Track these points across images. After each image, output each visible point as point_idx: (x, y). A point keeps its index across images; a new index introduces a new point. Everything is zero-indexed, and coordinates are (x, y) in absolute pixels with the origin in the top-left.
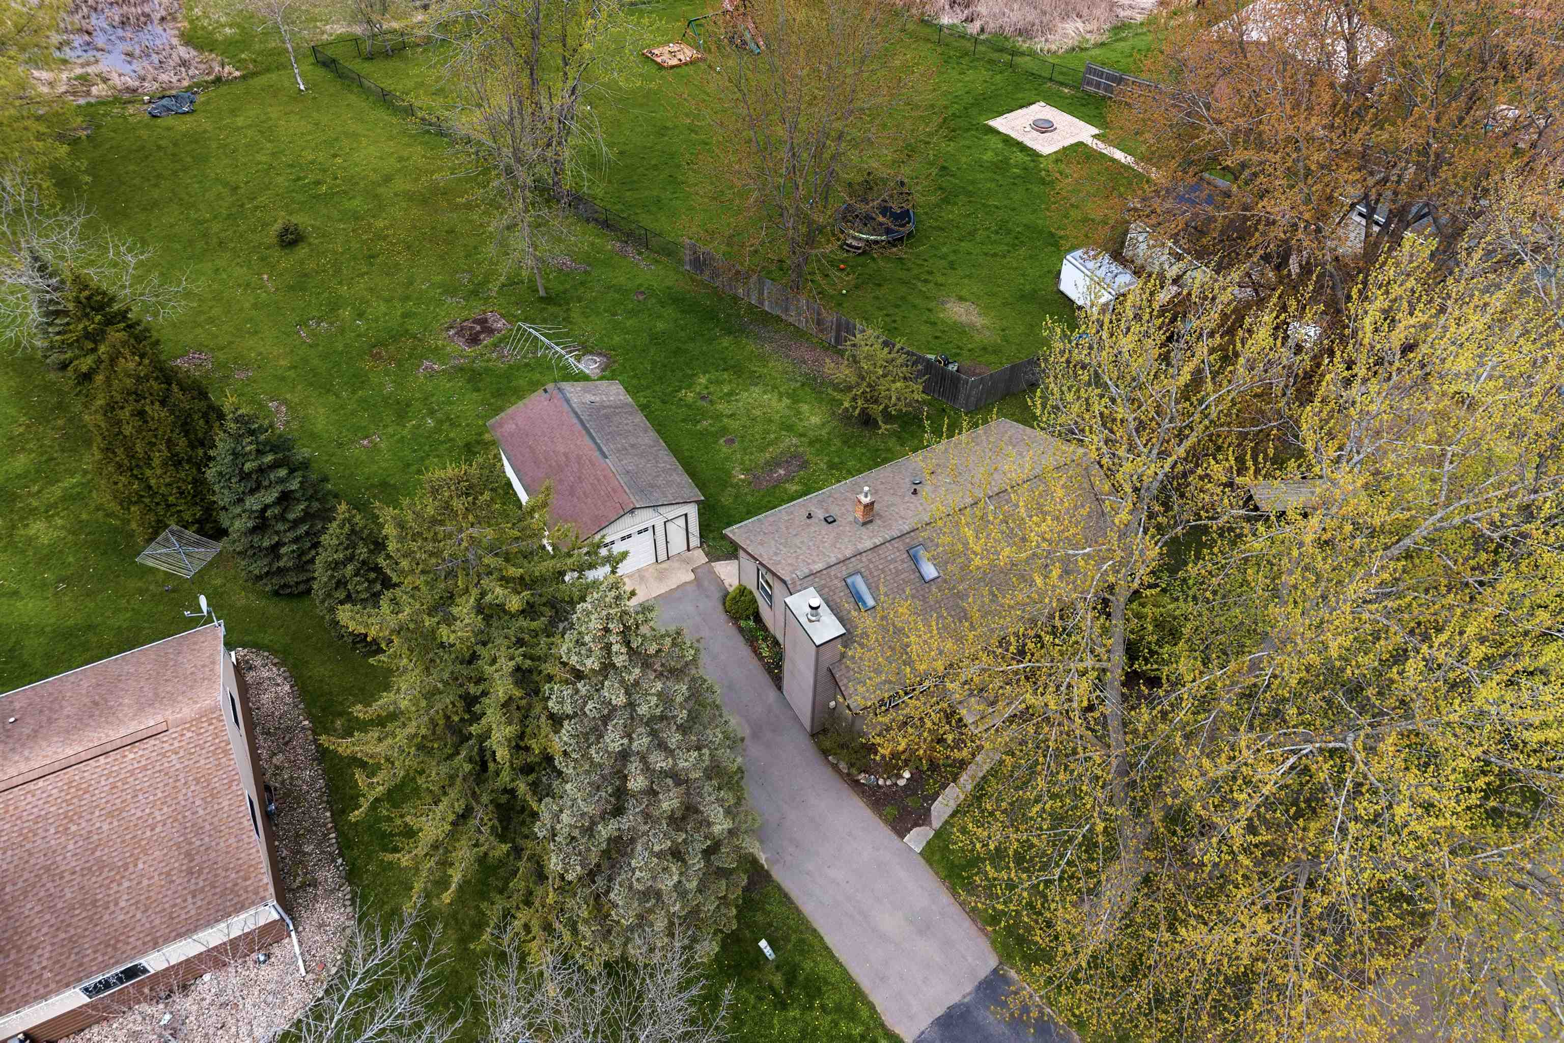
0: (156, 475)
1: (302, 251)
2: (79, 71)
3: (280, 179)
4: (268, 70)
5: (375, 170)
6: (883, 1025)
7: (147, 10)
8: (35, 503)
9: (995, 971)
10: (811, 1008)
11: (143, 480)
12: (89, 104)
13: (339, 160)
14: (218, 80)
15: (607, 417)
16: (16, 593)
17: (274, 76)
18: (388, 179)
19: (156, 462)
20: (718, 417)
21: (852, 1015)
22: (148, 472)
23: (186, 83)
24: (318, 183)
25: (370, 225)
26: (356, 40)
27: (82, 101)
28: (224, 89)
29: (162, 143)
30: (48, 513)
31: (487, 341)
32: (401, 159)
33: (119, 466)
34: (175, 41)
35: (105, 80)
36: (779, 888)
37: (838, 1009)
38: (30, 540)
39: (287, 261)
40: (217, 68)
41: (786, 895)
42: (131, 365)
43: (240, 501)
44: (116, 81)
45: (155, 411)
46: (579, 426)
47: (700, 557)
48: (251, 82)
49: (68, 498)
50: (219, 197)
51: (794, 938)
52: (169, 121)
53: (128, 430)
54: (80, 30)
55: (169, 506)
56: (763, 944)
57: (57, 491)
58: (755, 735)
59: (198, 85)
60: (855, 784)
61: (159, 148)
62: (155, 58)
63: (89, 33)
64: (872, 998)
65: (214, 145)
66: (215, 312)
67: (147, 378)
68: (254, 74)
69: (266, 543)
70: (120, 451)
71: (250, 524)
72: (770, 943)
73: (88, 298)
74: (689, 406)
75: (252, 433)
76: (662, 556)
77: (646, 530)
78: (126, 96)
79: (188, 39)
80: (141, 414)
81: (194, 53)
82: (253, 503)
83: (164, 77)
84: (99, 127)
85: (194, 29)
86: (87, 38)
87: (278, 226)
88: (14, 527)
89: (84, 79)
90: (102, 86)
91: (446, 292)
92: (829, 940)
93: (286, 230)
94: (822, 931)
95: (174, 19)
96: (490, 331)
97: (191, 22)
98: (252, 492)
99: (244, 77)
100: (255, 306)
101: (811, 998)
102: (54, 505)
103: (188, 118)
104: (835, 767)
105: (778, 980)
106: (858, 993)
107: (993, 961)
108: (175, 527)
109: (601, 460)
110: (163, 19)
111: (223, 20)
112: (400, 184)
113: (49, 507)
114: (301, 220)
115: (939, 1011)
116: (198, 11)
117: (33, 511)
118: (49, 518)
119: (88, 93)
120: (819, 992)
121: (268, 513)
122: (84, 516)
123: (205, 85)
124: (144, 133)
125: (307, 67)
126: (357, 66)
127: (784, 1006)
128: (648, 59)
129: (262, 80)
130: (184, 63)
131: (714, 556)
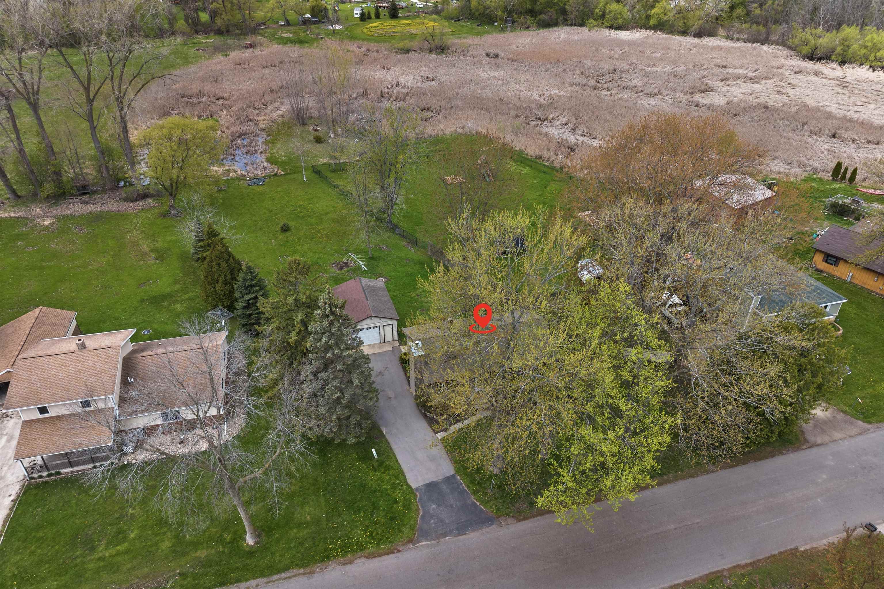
0: (219, 287)
1: (288, 234)
2: (227, 168)
3: (287, 210)
4: (294, 173)
5: (323, 210)
6: (407, 482)
7: (256, 149)
8: (178, 299)
9: (452, 475)
10: (384, 473)
11: (215, 288)
12: (228, 179)
13: (311, 205)
14: (275, 175)
15: (374, 290)
16: (167, 323)
17: (296, 175)
18: (327, 213)
19: (220, 281)
20: (422, 302)
21: (397, 477)
22: (217, 285)
23: (263, 175)
24: (301, 212)
25: (315, 228)
26: (329, 165)
27: (225, 178)
28: (276, 178)
29: (250, 194)
30: (182, 302)
31: (346, 269)
32: (334, 207)
33: (209, 282)
34: (264, 160)
35: (235, 172)
36: (387, 440)
37: (393, 475)
38: (174, 309)
39: (282, 236)
40: (276, 170)
41: (388, 443)
42: (220, 248)
43: (243, 297)
44: (239, 172)
45: (223, 264)
46: (362, 290)
47: (397, 344)
48: (287, 176)
49: (189, 299)
50: (265, 213)
51: (386, 454)
52: (254, 187)
53: (214, 269)
54: (231, 154)
55: (220, 299)
56: (373, 450)
57: (186, 296)
58: (395, 398)
59: (267, 176)
60: (425, 416)
61: (248, 196)
62: (255, 166)
63: (234, 155)
64: (406, 474)
65: (268, 196)
66: (253, 250)
67: (223, 252)
68: (288, 174)
69: (248, 313)
70: (210, 277)
71: (244, 305)
72: (376, 450)
73: (212, 232)
74: (412, 298)
75: (251, 272)
76: (382, 341)
77: (376, 327)
78: (241, 178)
79: (268, 160)
80: (219, 264)
81: (269, 165)
82: (246, 297)
83: (256, 172)
84: (229, 187)
85: (272, 157)
86: (233, 157)
87: (282, 224)
88: (170, 305)
89: (228, 171)
90: (234, 173)
91: (336, 252)
92: (398, 457)
93: (284, 225)
94: (396, 454)
95: (266, 153)
96: (348, 266)
97: (271, 154)
98: (247, 294)
99: (285, 174)
100: (267, 249)
101: (385, 471)
102: (184, 300)
103: (261, 187)
104: (420, 411)
105: (376, 464)
106: (402, 473)
107: (452, 472)
108: (221, 307)
109: (366, 301)
110: (261, 152)
111: (283, 154)
112: (330, 216)
113: (183, 300)
114: (292, 224)
115: (427, 482)
116: (275, 151)
117: (177, 302)
118: (182, 304)
119: (228, 175)
120: (389, 469)
121: (250, 301)
122: (193, 305)
123: (270, 176)
124: (244, 190)
125: (309, 173)
126: (329, 174)
127: (375, 471)
128: (443, 181)
129: (292, 176)
130: (265, 168)
131: (401, 344)
